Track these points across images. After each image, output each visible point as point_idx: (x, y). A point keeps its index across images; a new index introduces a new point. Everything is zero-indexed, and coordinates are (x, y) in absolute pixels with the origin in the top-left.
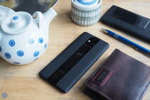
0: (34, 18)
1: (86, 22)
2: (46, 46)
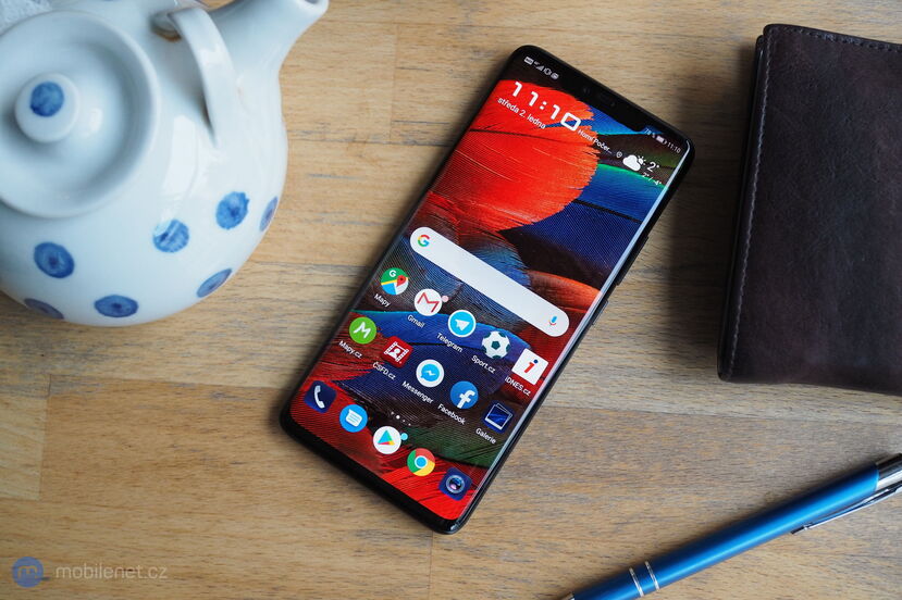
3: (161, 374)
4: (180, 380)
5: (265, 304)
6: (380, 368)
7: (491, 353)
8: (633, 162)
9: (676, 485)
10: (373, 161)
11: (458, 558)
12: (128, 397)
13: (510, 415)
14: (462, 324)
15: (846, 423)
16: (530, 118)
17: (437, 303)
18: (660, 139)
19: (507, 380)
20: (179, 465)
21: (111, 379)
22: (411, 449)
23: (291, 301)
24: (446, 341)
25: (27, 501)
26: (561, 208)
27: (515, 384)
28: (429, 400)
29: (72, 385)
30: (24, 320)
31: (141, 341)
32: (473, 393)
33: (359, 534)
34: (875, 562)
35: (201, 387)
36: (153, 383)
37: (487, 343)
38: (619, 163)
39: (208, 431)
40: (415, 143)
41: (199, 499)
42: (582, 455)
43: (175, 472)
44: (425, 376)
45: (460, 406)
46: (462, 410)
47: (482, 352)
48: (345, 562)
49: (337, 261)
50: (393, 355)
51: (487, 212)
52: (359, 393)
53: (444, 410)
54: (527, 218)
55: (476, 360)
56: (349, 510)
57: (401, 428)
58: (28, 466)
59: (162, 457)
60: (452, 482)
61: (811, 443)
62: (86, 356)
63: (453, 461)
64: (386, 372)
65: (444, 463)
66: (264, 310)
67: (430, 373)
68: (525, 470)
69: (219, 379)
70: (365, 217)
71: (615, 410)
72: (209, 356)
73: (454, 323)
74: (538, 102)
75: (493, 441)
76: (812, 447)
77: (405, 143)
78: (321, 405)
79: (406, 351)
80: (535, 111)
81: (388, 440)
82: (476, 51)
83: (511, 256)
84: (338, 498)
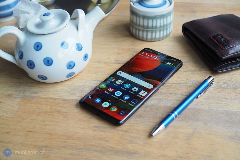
0: (72, 19)
1: (149, 35)
2: (86, 57)
3: (52, 96)
4: (56, 97)
5: (80, 86)
6: (106, 92)
7: (134, 91)
8: (169, 63)
9: (180, 121)
10: (110, 66)
11: (121, 133)
12: (42, 100)
13: (138, 101)
14: (127, 86)
15: (224, 110)
16: (146, 57)
17: (121, 82)
18: (175, 60)
19: (137, 95)
20: (51, 112)
21: (39, 97)
22: (112, 106)
23: (86, 86)
24: (123, 88)
25: (10, 117)
26: (152, 69)
27: (139, 96)
28: (118, 98)
29: (29, 97)
30: (22, 87)
31: (49, 91)
32: (128, 97)
33: (95, 127)
34: (236, 138)
35: (61, 99)
36: (49, 98)
37: (133, 89)
38: (166, 63)
39: (60, 106)
40: (120, 63)
41: (54, 119)
42: (156, 114)
43: (50, 113)
44: (117, 94)
45: (125, 99)
46: (125, 100)
47: (132, 91)
48: (90, 132)
49: (99, 80)
50: (110, 90)
51: (135, 69)
52: (100, 96)
53: (121, 100)
54: (144, 70)
55: (130, 92)
56: (93, 122)
57: (109, 102)
58: (12, 111)
59: (47, 111)
60: (121, 113)
61: (215, 114)
62: (34, 93)
63: (122, 109)
64: (107, 93)
65: (120, 109)
66: (80, 87)
67: (118, 94)
68: (140, 116)
69: (66, 98)
70: (106, 74)
71: (164, 106)
72: (64, 94)
73: (125, 86)
74: (148, 55)
75: (133, 106)
76: (216, 115)
77: (117, 63)
78: (90, 98)
79: (113, 90)
80: (147, 56)
81: (106, 105)
82: (135, 52)
83: (140, 76)
84: (91, 120)
